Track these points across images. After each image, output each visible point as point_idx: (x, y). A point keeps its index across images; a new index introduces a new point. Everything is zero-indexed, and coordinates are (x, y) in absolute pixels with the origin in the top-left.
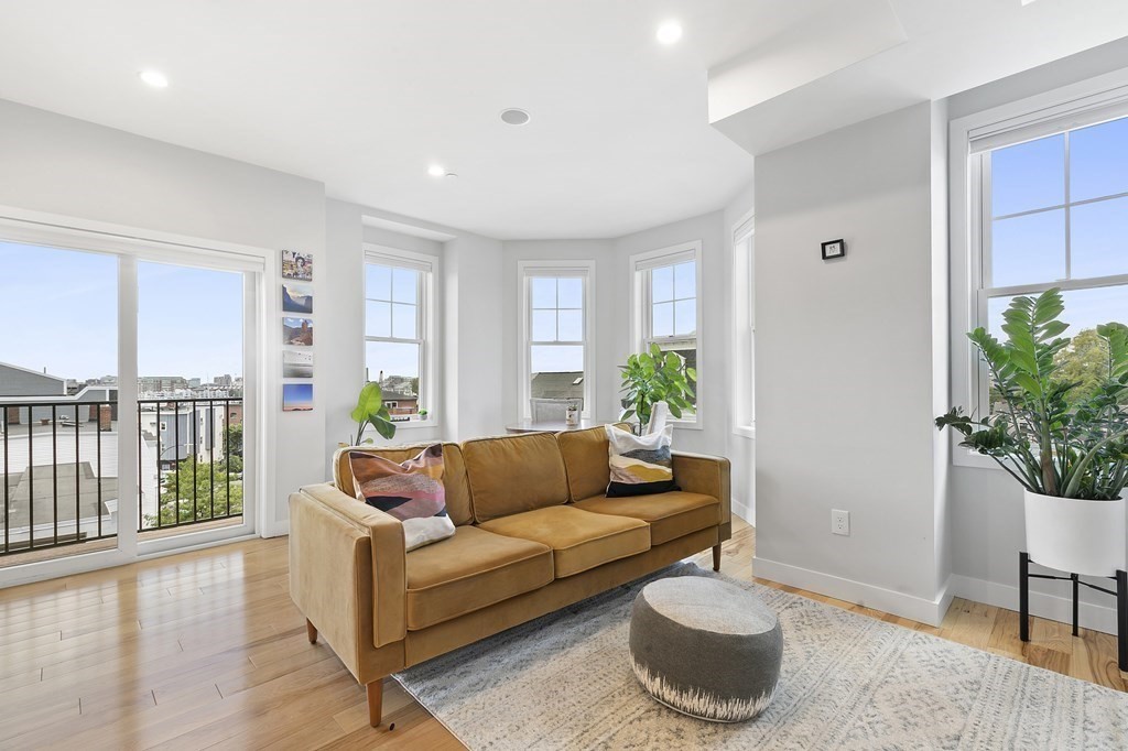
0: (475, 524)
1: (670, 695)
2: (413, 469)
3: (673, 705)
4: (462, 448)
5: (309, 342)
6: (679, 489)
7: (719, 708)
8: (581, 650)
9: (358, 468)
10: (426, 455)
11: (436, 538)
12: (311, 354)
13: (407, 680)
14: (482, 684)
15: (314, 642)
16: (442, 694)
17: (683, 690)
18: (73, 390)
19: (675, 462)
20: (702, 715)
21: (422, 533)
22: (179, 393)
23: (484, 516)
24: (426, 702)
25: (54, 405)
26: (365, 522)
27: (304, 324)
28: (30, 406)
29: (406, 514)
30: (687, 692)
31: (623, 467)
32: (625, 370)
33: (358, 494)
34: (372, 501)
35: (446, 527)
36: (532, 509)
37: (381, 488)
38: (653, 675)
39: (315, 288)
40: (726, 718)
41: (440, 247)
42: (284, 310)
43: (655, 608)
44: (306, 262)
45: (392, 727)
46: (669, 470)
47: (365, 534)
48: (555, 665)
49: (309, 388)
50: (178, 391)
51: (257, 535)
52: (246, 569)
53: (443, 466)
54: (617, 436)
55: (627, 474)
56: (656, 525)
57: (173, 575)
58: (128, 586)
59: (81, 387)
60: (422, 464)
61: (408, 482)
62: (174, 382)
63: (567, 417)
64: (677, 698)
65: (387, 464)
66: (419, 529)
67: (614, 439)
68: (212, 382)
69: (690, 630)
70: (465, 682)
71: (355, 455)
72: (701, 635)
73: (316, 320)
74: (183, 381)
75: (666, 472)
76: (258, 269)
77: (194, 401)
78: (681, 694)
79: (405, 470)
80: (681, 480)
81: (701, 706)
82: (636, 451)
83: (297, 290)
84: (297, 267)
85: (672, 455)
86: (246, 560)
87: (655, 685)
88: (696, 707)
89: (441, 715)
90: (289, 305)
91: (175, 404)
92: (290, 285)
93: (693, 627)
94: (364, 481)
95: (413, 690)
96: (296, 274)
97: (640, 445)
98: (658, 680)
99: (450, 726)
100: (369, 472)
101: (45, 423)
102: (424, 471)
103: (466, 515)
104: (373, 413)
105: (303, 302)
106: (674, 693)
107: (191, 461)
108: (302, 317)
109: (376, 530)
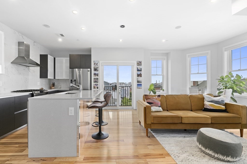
0: (167, 111)
1: (203, 149)
2: (155, 98)
3: (204, 151)
4: (165, 96)
5: (141, 76)
6: (228, 112)
7: (215, 154)
8: (188, 139)
9: (146, 97)
10: (157, 96)
11: (158, 111)
12: (141, 78)
13: (153, 132)
14: (165, 137)
15: (140, 124)
16: (158, 136)
17: (206, 148)
18: (111, 85)
19: (226, 105)
20: (211, 155)
21: (155, 109)
22: (124, 85)
23: (169, 110)
24: (155, 136)
25: (108, 87)
26: (146, 105)
27: (141, 73)
28: (106, 87)
29: (153, 105)
30: (207, 149)
31: (207, 104)
32: (219, 80)
33: (146, 101)
34: (148, 103)
35: (160, 109)
36: (181, 110)
37: (149, 101)
38: (200, 144)
39: (142, 67)
40: (217, 158)
41: (167, 55)
42: (137, 71)
43: (201, 131)
44: (140, 62)
45: (149, 137)
46: (224, 107)
47: (145, 106)
48: (181, 139)
49: (141, 85)
50: (123, 85)
51: (134, 109)
52: (132, 113)
53: (160, 99)
54: (206, 97)
55: (209, 106)
56: (212, 118)
57: (123, 112)
58: (118, 112)
59: (111, 84)
60: (156, 98)
61: (153, 100)
62: (123, 83)
63: (198, 92)
64: (205, 150)
65: (151, 97)
66: (155, 108)
67: (205, 97)
68: (128, 83)
69: (208, 136)
70: (162, 136)
71: (145, 95)
72: (211, 138)
73: (142, 73)
74: (124, 83)
75: (223, 107)
76: (134, 65)
77: (125, 86)
78: (206, 149)
79: (153, 98)
80: (228, 110)
81: (210, 153)
82: (212, 101)
83: (139, 67)
84: (139, 63)
85: (225, 103)
86: (132, 112)
87: (200, 146)
88: (209, 153)
89: (157, 138)
90: (138, 70)
91: (123, 87)
92: (138, 67)
93: (209, 136)
94: (147, 99)
95: (154, 134)
96: (139, 65)
97: (213, 99)
98: (201, 145)
99: (158, 140)
100: (147, 98)
101: (107, 90)
102: (156, 99)
103: (166, 109)
104: (152, 89)
105: (140, 70)
106: (204, 148)
107: (125, 98)
108: (140, 72)
109: (146, 106)
